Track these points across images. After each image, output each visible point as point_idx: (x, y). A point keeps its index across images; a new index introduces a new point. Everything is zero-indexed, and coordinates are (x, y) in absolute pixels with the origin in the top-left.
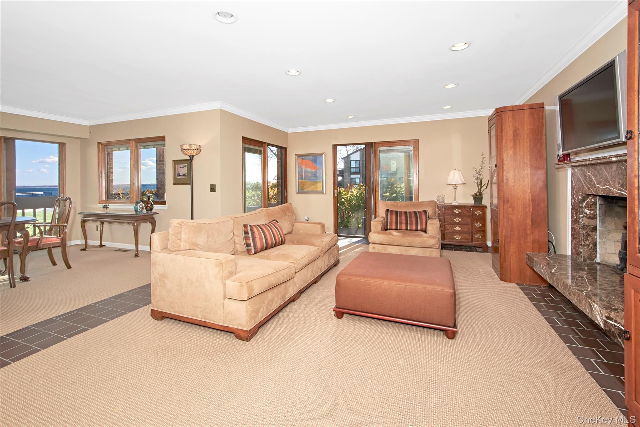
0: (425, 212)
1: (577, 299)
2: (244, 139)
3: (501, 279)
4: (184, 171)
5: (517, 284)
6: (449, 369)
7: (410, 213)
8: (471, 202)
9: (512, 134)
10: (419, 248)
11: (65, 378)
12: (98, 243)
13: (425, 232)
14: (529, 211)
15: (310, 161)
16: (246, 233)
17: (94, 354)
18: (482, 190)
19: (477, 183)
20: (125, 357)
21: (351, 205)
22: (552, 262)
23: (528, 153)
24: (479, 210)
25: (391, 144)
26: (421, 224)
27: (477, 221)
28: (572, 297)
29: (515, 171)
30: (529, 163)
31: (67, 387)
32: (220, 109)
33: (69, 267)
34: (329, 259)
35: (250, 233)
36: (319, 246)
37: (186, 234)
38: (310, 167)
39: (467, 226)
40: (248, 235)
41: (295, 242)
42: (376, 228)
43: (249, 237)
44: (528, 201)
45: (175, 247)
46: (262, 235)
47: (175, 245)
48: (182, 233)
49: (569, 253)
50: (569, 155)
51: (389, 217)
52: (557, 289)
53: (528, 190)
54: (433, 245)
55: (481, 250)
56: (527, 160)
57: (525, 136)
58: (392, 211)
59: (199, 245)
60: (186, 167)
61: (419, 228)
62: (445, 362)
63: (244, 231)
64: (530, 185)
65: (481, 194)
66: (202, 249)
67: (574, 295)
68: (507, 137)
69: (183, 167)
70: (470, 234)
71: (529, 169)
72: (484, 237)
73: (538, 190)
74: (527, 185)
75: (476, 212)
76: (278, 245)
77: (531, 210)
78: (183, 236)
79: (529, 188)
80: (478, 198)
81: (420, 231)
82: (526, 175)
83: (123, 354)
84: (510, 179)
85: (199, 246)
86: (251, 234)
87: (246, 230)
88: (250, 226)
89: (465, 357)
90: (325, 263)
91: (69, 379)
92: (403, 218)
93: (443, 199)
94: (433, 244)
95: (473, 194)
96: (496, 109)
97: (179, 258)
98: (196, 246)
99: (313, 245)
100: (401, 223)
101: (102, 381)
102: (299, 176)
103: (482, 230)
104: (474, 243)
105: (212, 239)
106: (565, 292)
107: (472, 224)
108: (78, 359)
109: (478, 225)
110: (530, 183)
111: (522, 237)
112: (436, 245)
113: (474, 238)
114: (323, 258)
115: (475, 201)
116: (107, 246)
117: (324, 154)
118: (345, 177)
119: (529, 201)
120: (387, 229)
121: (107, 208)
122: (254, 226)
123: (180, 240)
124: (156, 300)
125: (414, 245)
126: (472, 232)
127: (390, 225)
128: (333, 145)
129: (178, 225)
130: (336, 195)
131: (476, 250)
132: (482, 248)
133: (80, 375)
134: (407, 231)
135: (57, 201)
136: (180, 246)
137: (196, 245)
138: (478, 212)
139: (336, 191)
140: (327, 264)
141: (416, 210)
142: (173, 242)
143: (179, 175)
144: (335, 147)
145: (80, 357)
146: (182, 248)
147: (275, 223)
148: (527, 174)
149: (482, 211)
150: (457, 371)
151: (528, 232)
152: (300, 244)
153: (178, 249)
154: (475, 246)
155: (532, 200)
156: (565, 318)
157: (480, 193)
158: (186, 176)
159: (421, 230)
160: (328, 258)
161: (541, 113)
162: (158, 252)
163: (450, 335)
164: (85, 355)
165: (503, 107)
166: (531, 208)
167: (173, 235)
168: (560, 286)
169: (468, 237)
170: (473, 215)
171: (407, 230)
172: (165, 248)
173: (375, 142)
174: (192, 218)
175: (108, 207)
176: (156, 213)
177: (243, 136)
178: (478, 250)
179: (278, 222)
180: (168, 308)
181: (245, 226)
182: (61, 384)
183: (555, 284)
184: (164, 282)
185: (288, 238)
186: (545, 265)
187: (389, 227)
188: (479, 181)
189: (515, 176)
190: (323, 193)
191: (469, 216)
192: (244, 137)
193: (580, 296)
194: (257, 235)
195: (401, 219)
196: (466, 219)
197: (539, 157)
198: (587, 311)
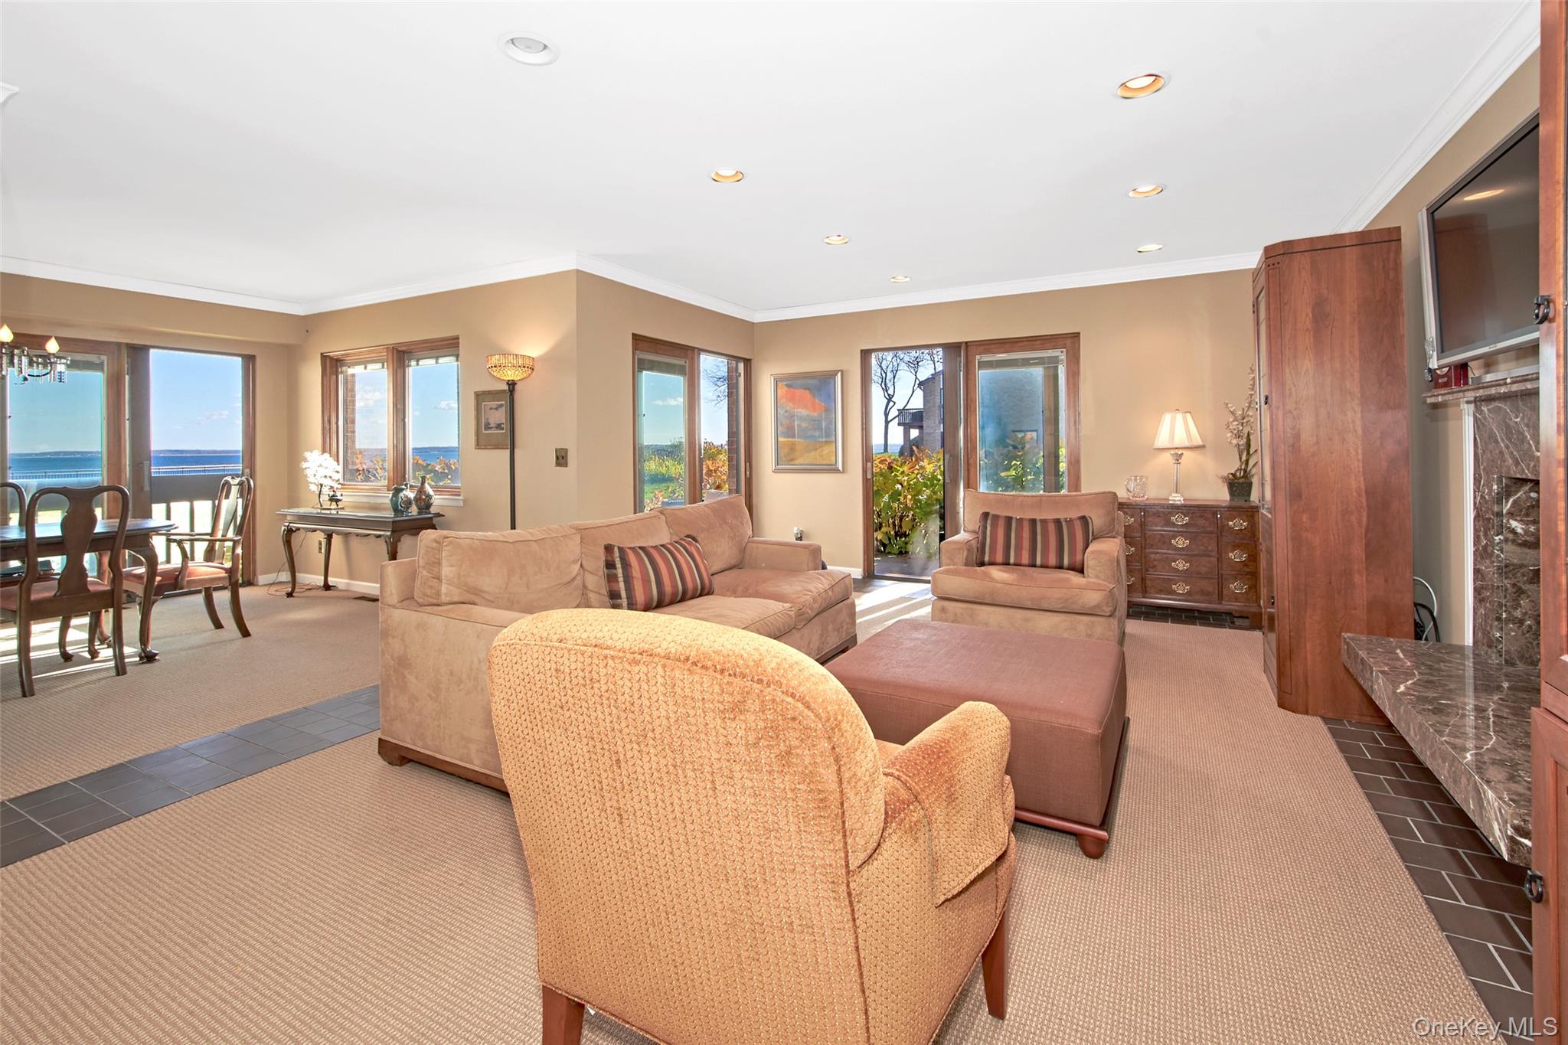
0: (1084, 519)
1: (1448, 772)
2: (636, 338)
3: (1281, 705)
4: (499, 416)
5: (1326, 720)
6: (1066, 939)
7: (1044, 522)
8: (1222, 495)
9: (1311, 315)
10: (1060, 614)
11: (158, 886)
12: (319, 580)
13: (1081, 571)
14: (1360, 522)
15: (807, 391)
16: (610, 565)
17: (233, 836)
18: (1251, 463)
19: (1238, 445)
20: (297, 848)
21: (916, 501)
22: (1409, 664)
23: (1357, 365)
24: (1239, 516)
25: (1007, 346)
26: (1072, 552)
27: (1234, 546)
28: (1438, 765)
29: (1317, 415)
30: (1357, 390)
31: (157, 906)
32: (578, 271)
33: (245, 633)
34: (822, 635)
35: (619, 565)
36: (791, 602)
37: (452, 566)
38: (805, 407)
39: (1207, 559)
40: (614, 571)
41: (740, 589)
42: (952, 560)
43: (616, 576)
44: (1355, 494)
45: (429, 597)
46: (647, 570)
47: (429, 592)
48: (444, 562)
49: (1469, 641)
50: (1463, 368)
51: (988, 533)
52: (1407, 739)
53: (1357, 465)
54: (1095, 606)
55: (1246, 623)
56: (1353, 385)
57: (1348, 319)
58: (996, 517)
59: (484, 592)
60: (504, 408)
61: (1066, 562)
62: (1060, 919)
63: (606, 561)
64: (1360, 452)
65: (1247, 475)
66: (492, 602)
67: (1442, 758)
68: (1296, 322)
69: (496, 409)
70: (1216, 581)
71: (1358, 409)
72: (1254, 590)
73: (1385, 464)
74: (1354, 453)
75: (1231, 523)
76: (692, 598)
77: (1364, 519)
78: (446, 571)
79: (1358, 460)
80: (1239, 485)
81: (1068, 569)
82: (1351, 426)
83: (293, 841)
84: (1304, 436)
85: (485, 596)
86: (623, 568)
87: (609, 558)
88: (621, 549)
89: (1118, 908)
90: (809, 643)
91: (166, 888)
92: (1026, 534)
93: (1144, 486)
94: (1094, 603)
95: (1226, 475)
96: (1267, 249)
97: (435, 621)
98: (475, 594)
99: (779, 598)
100: (1019, 548)
101: (232, 899)
102: (780, 428)
103: (1248, 570)
104: (1227, 606)
105: (521, 578)
106: (1424, 749)
107: (1220, 553)
108: (198, 844)
109: (1236, 556)
110: (1361, 447)
111: (1339, 592)
112: (1104, 608)
113: (1225, 592)
114: (806, 631)
115: (1232, 493)
116: (340, 587)
117: (839, 374)
118: (926, 430)
119: (1359, 495)
120: (982, 564)
121: (337, 501)
122: (630, 548)
123: (439, 579)
124: (388, 718)
125: (1045, 606)
126: (1220, 576)
127: (990, 552)
128: (862, 351)
129: (435, 545)
130: (869, 477)
131: (1233, 623)
132: (1247, 618)
133: (191, 883)
134: (1034, 569)
135: (224, 485)
136: (438, 594)
137: (477, 591)
138: (1238, 524)
139: (869, 464)
140: (816, 647)
141: (1061, 516)
142: (425, 583)
143: (488, 427)
144: (866, 354)
145: (203, 841)
146: (444, 599)
147: (689, 543)
148: (1353, 422)
149: (1249, 522)
150: (1085, 945)
151: (1357, 578)
152: (750, 596)
153: (435, 601)
154: (1229, 614)
155: (1366, 492)
156: (1440, 822)
157: (1245, 471)
158: (503, 429)
159: (1072, 568)
160: (819, 632)
161: (1392, 255)
162: (394, 607)
163: (1092, 848)
164: (215, 836)
165: (1283, 242)
166: (1365, 514)
167: (424, 567)
168: (1412, 733)
169: (1210, 589)
170: (1221, 530)
171: (1034, 566)
172: (408, 599)
173: (966, 343)
174: (513, 527)
175: (340, 500)
176: (439, 515)
177: (635, 332)
178: (1238, 622)
179: (696, 541)
180: (411, 739)
181: (609, 549)
182: (147, 899)
183: (1403, 724)
184: (404, 677)
185: (717, 581)
186: (1382, 672)
187: (987, 559)
188: (1243, 442)
189: (1318, 426)
190: (837, 471)
191: (1211, 533)
192: (639, 335)
193: (1456, 763)
194: (636, 572)
195: (1019, 538)
196: (1204, 540)
197: (1388, 374)
198: (1472, 807)
